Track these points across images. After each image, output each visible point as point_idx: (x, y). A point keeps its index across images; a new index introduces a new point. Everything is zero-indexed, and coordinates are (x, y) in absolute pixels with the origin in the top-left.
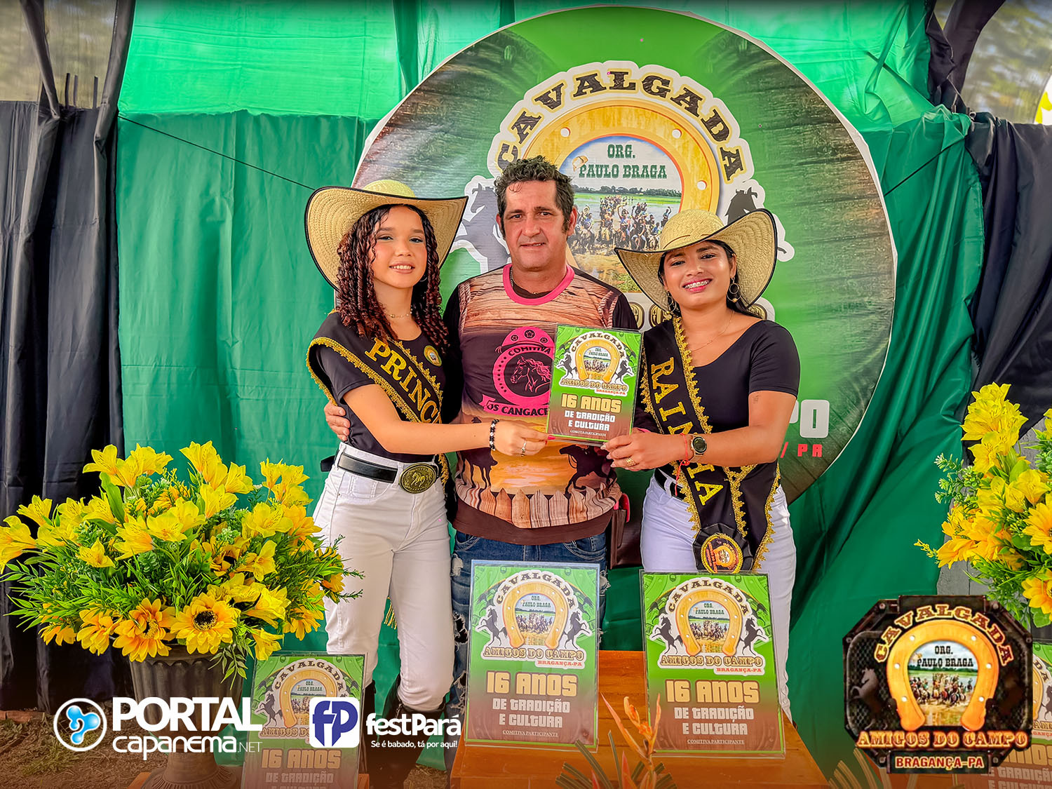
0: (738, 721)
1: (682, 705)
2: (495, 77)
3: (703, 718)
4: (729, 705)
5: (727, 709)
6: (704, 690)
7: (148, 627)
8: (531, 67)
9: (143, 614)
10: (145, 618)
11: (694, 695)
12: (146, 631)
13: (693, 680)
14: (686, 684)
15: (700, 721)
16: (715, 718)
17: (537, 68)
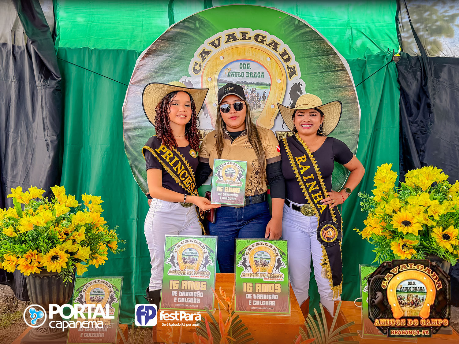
0: (272, 300)
1: (249, 293)
2: (192, 34)
3: (258, 298)
4: (268, 293)
5: (267, 295)
6: (258, 287)
7: (32, 261)
8: (207, 30)
9: (29, 256)
10: (30, 258)
11: (254, 289)
12: (31, 263)
13: (254, 283)
14: (251, 285)
15: (256, 300)
16: (263, 298)
17: (210, 30)
